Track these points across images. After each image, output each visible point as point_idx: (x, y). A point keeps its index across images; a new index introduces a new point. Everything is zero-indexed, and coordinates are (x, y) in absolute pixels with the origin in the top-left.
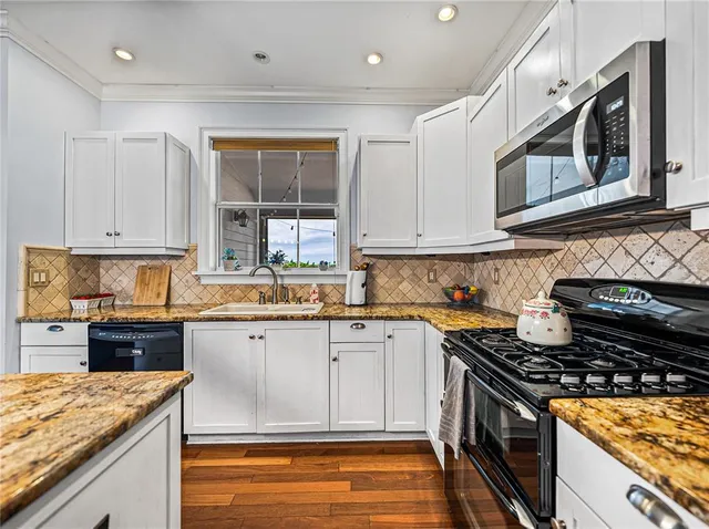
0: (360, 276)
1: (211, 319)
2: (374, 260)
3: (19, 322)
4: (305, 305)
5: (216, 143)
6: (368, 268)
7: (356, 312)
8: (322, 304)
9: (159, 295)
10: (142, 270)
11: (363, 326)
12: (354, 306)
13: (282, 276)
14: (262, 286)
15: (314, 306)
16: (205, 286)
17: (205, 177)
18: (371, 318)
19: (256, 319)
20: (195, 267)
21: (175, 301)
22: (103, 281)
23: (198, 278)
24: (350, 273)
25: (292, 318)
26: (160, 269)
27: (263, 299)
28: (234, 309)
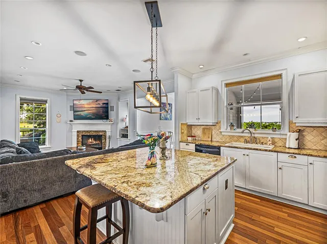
0: (295, 135)
1: (229, 147)
2: (304, 128)
3: (180, 142)
4: (265, 146)
5: (227, 85)
6: (300, 131)
7: (292, 151)
8: (274, 146)
9: (209, 137)
10: (204, 129)
11: (295, 157)
12: (291, 148)
13: (254, 133)
14: (245, 136)
15: (270, 146)
16: (223, 135)
17: (223, 97)
18: (300, 154)
19: (246, 148)
20: (220, 128)
21: (213, 140)
22: (193, 132)
23: (221, 132)
24: (289, 134)
25: (260, 150)
26: (209, 129)
27: (246, 141)
28: (235, 144)
